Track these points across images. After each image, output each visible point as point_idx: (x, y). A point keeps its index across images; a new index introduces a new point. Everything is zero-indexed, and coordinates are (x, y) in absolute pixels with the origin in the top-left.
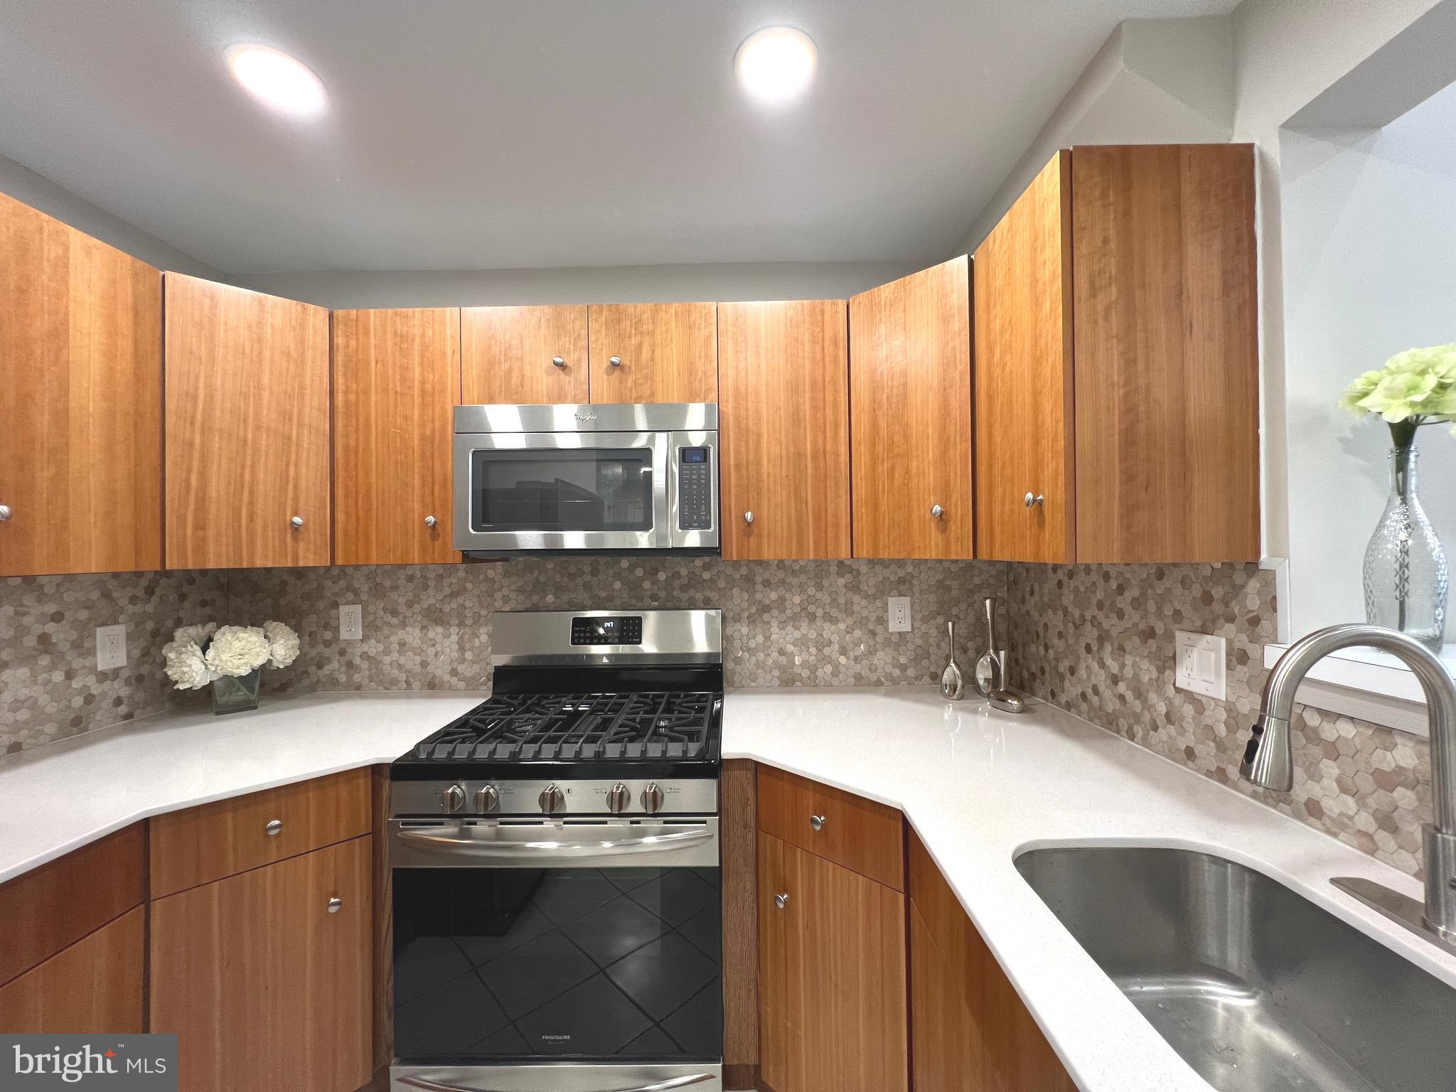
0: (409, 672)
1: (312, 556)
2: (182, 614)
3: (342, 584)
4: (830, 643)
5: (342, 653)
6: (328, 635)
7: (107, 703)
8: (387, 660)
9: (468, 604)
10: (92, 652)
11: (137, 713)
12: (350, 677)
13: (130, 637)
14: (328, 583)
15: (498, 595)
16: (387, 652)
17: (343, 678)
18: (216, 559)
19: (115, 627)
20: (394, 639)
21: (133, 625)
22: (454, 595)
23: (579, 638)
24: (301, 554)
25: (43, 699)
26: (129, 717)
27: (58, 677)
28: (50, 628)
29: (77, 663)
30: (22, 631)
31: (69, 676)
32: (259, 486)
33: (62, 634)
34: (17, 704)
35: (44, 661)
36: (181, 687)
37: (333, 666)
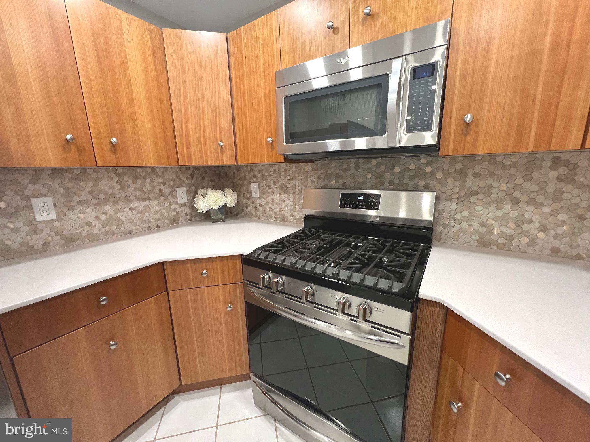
0: (275, 213)
1: (228, 160)
2: (204, 184)
3: (252, 174)
5: (253, 203)
6: (248, 195)
7: (183, 215)
8: (268, 207)
9: (297, 184)
10: (176, 196)
11: (193, 219)
12: (256, 213)
13: (187, 192)
14: (247, 174)
15: (309, 180)
16: (267, 204)
17: (254, 213)
19: (182, 188)
20: (269, 198)
21: (188, 188)
22: (291, 179)
23: (344, 204)
24: (224, 159)
25: (164, 212)
26: (190, 220)
27: (167, 204)
28: (162, 187)
29: (172, 200)
30: (154, 188)
31: (170, 204)
32: (207, 130)
33: (166, 190)
34: (156, 213)
35: (162, 198)
36: (199, 211)
37: (251, 208)
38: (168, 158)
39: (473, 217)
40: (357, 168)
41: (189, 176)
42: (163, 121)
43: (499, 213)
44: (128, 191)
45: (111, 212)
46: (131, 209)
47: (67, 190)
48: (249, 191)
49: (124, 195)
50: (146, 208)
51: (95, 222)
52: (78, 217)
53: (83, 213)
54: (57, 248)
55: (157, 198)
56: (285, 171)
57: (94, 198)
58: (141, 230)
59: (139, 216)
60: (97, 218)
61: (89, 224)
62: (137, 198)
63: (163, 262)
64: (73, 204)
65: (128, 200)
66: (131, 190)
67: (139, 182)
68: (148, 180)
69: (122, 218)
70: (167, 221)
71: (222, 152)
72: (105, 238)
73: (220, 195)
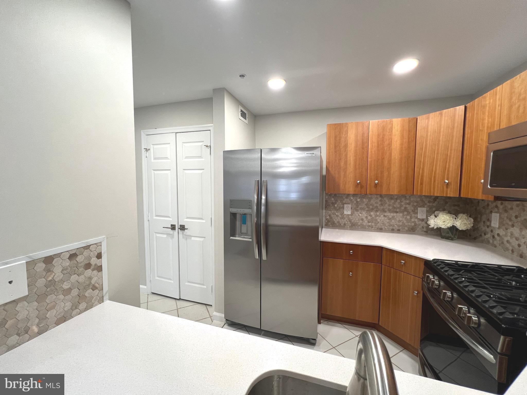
0: (513, 247)
1: (452, 193)
2: (445, 207)
3: (495, 204)
5: (492, 231)
6: (488, 223)
7: (419, 227)
8: (506, 239)
10: (417, 213)
11: (428, 232)
12: (493, 241)
13: (427, 211)
14: (490, 204)
16: (506, 235)
17: (491, 241)
18: (425, 193)
19: (424, 208)
20: (509, 231)
21: (428, 208)
25: (405, 222)
26: (426, 232)
27: (408, 217)
28: (407, 206)
29: (413, 215)
30: (401, 206)
31: (411, 218)
33: (410, 208)
34: (400, 221)
35: (405, 213)
36: (430, 227)
37: (489, 236)
38: (407, 190)
42: (408, 169)
44: (385, 206)
45: (373, 216)
46: (384, 216)
47: (357, 202)
48: (489, 220)
49: (382, 208)
50: (393, 217)
51: (365, 219)
52: (359, 215)
53: (361, 214)
54: (348, 227)
55: (402, 212)
57: (367, 207)
58: (388, 229)
59: (388, 221)
60: (366, 217)
61: (362, 220)
62: (390, 211)
63: (382, 247)
64: (358, 209)
65: (384, 211)
66: (386, 205)
67: (393, 201)
68: (398, 201)
69: (379, 220)
70: (406, 228)
71: (447, 187)
72: (367, 228)
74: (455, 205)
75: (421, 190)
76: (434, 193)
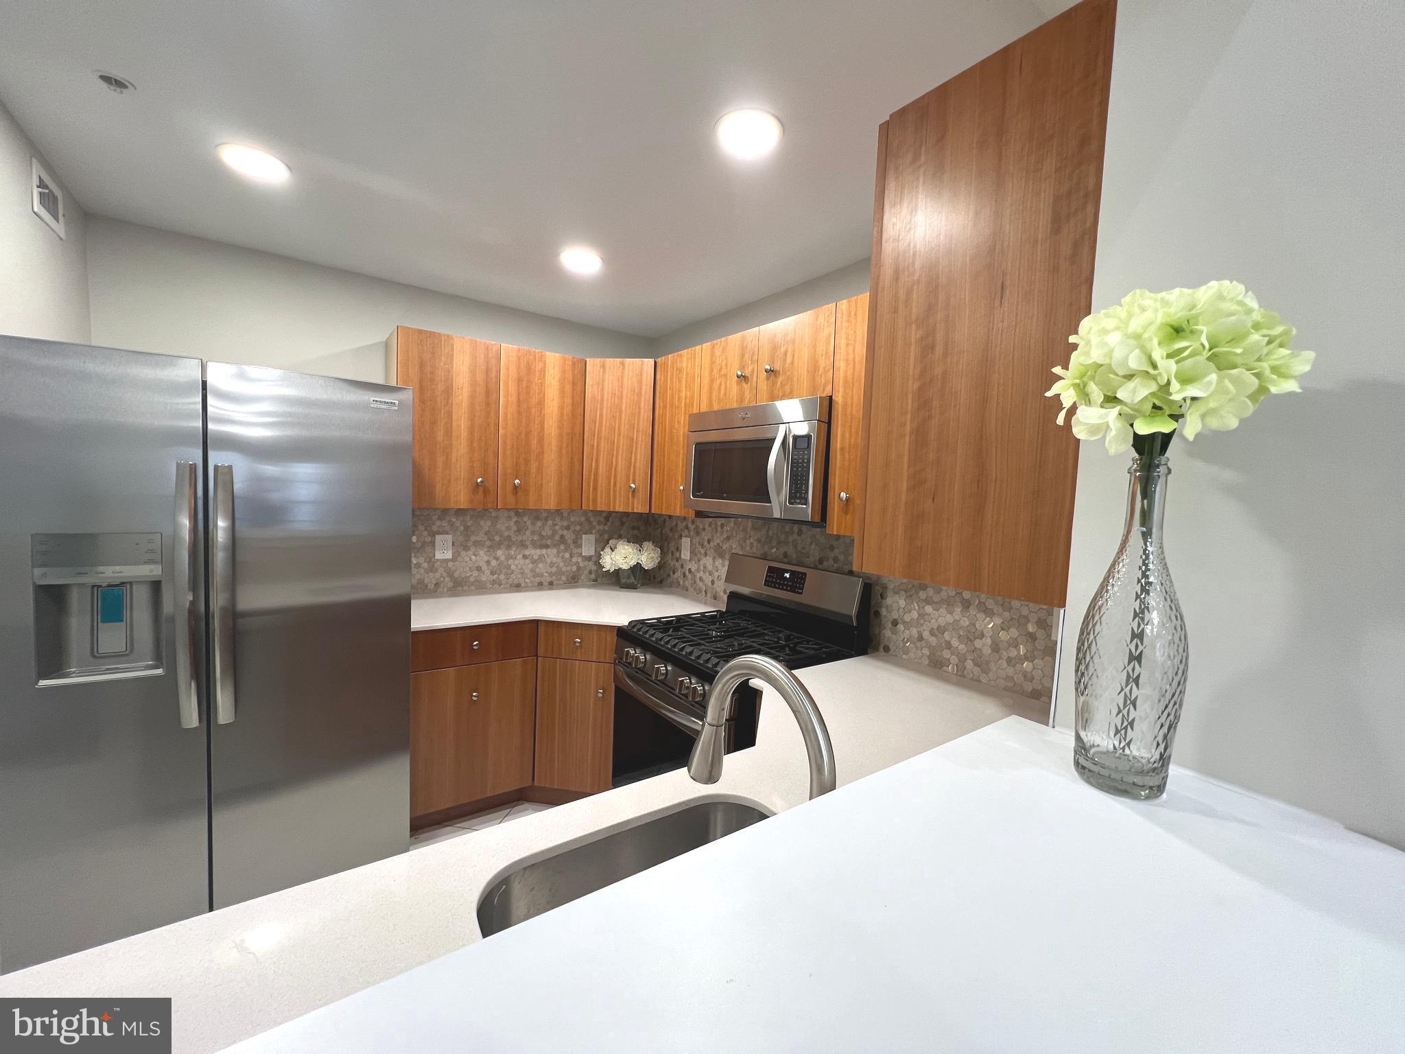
0: (706, 585)
2: (622, 532)
3: (684, 523)
4: (982, 636)
5: (682, 566)
6: (677, 554)
7: (586, 572)
8: (698, 575)
9: (734, 546)
10: (580, 546)
11: (599, 580)
12: (684, 582)
13: (597, 541)
14: (679, 523)
15: (748, 542)
16: (698, 570)
18: (600, 505)
19: (592, 535)
20: (702, 563)
21: (598, 535)
22: (728, 538)
23: (769, 581)
24: (635, 505)
25: (562, 564)
26: (595, 580)
27: (567, 555)
28: (565, 532)
29: (575, 551)
30: (555, 532)
31: (571, 556)
32: (619, 468)
33: (569, 536)
34: (552, 565)
35: (562, 547)
36: (604, 570)
37: (678, 574)
38: (571, 501)
39: (922, 621)
40: (800, 533)
41: (602, 520)
42: (572, 459)
43: (949, 618)
44: (525, 534)
45: (503, 558)
46: (525, 557)
47: (467, 528)
48: (678, 549)
49: (520, 538)
50: (541, 557)
51: (484, 567)
52: (471, 560)
53: (476, 556)
54: (445, 590)
55: (556, 546)
56: (722, 526)
57: (490, 539)
58: (531, 585)
59: (531, 566)
60: (488, 562)
61: (479, 569)
62: (536, 545)
63: (538, 620)
64: (470, 544)
65: (523, 545)
66: (528, 533)
67: (539, 524)
68: (550, 522)
69: (513, 567)
70: (564, 578)
71: (633, 496)
72: (491, 588)
73: (633, 550)
74: (633, 528)
75: (595, 500)
76: (614, 508)
